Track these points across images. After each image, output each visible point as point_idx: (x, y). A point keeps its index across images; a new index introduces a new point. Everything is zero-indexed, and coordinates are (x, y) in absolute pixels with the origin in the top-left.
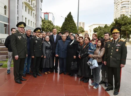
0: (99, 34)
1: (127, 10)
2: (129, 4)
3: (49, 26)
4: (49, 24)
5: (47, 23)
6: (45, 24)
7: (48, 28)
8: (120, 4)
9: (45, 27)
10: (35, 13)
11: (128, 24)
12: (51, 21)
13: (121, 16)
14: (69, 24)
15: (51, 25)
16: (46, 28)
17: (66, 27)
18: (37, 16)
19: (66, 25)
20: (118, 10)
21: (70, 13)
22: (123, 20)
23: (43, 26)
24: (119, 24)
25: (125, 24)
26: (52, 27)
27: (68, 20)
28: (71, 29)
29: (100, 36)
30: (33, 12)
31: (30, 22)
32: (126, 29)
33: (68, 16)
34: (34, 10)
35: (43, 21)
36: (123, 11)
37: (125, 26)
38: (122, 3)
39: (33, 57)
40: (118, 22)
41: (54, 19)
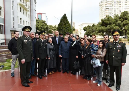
0: (88, 32)
1: (110, 11)
2: (111, 6)
3: (43, 25)
4: (43, 24)
5: (41, 23)
6: (39, 24)
7: (42, 28)
8: (104, 6)
9: (39, 27)
10: (30, 14)
11: (112, 23)
12: (45, 21)
13: (107, 16)
14: (65, 24)
15: (45, 25)
16: (41, 27)
17: (62, 27)
18: (31, 16)
19: (62, 25)
20: (103, 11)
21: (65, 15)
22: (108, 20)
23: (37, 26)
24: (105, 23)
25: (110, 24)
26: (45, 26)
27: (63, 20)
28: (66, 29)
29: (89, 34)
30: (28, 12)
31: (25, 22)
32: (111, 27)
33: (63, 17)
34: (28, 11)
35: (37, 21)
36: (107, 12)
37: (110, 25)
38: (106, 6)
39: (38, 59)
40: (104, 22)
41: (47, 19)
